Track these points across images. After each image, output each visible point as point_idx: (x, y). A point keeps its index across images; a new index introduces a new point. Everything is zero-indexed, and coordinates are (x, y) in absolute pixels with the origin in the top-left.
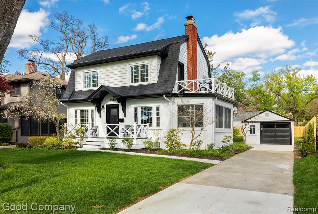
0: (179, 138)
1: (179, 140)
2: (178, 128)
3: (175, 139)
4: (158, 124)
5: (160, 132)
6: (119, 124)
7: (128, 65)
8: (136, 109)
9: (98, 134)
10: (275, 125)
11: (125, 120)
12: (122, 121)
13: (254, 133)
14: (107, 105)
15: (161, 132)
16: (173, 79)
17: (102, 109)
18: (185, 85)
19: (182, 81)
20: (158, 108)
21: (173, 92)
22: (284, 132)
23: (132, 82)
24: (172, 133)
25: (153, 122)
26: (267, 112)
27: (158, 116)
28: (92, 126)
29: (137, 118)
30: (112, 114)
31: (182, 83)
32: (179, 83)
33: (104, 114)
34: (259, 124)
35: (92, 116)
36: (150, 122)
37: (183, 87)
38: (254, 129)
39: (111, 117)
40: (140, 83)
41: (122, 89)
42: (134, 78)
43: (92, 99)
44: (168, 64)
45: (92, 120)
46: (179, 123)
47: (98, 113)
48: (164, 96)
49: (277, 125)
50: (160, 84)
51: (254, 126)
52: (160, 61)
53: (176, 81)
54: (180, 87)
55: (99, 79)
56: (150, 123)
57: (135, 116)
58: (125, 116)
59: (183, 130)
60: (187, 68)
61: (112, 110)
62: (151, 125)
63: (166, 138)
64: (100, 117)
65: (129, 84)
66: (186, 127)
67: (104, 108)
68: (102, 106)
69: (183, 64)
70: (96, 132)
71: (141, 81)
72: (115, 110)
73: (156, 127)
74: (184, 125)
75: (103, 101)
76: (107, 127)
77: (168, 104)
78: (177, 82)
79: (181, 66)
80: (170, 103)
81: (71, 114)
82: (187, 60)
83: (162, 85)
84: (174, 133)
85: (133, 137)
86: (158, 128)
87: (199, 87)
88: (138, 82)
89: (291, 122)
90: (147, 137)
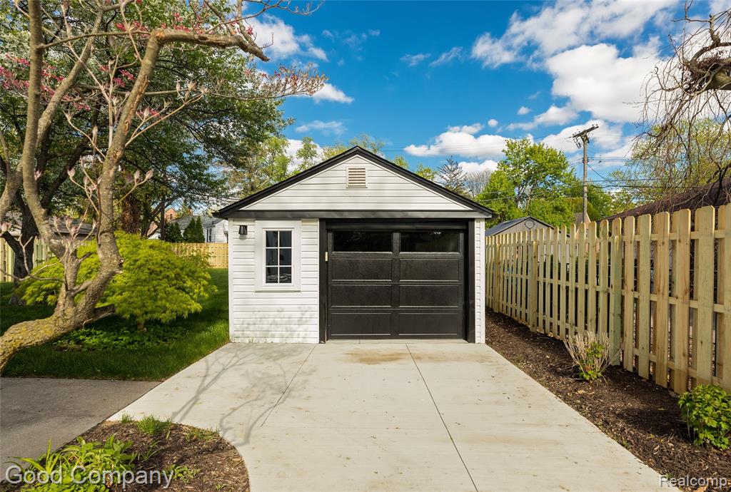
10: (396, 237)
13: (286, 276)
22: (437, 271)
26: (357, 162)
34: (315, 226)
38: (286, 257)
49: (403, 232)
51: (286, 237)
89: (473, 220)
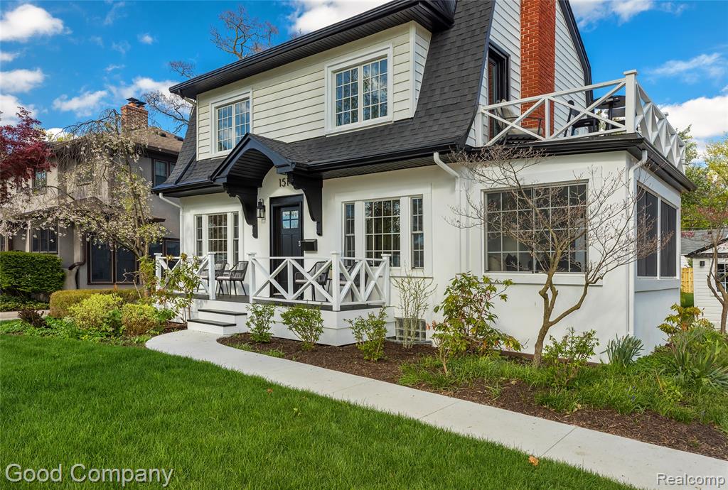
0: (492, 311)
1: (490, 318)
2: (488, 274)
3: (476, 316)
4: (418, 260)
5: (422, 288)
6: (303, 255)
7: (326, 68)
8: (350, 208)
11: (319, 246)
12: (312, 246)
14: (271, 198)
15: (428, 286)
16: (469, 97)
17: (258, 210)
18: (514, 118)
19: (504, 103)
20: (417, 204)
21: (470, 142)
23: (339, 123)
24: (463, 291)
25: (401, 251)
27: (418, 232)
28: (236, 262)
29: (354, 237)
30: (286, 225)
31: (504, 112)
32: (492, 111)
33: (264, 226)
35: (236, 234)
36: (392, 251)
37: (506, 125)
39: (284, 236)
40: (362, 123)
41: (310, 145)
42: (346, 108)
43: (227, 180)
44: (454, 51)
45: (236, 244)
46: (490, 256)
47: (248, 223)
48: (436, 156)
50: (423, 120)
52: (427, 46)
53: (480, 107)
54: (494, 127)
55: (251, 123)
56: (391, 255)
57: (348, 232)
58: (320, 234)
59: (508, 283)
60: (518, 70)
61: (286, 215)
62: (395, 261)
63: (442, 312)
64: (255, 235)
65: (331, 128)
66: (515, 270)
67: (264, 207)
68: (258, 201)
69: (508, 57)
70: (242, 280)
71: (367, 117)
72: (296, 214)
73: (413, 268)
74: (510, 264)
75: (261, 186)
77: (453, 190)
78: (484, 106)
79: (499, 60)
80: (457, 186)
81: (188, 229)
82: (519, 45)
83: (431, 123)
84: (470, 293)
85: (327, 301)
86: (418, 273)
87: (569, 120)
88: (355, 119)
90: (383, 301)
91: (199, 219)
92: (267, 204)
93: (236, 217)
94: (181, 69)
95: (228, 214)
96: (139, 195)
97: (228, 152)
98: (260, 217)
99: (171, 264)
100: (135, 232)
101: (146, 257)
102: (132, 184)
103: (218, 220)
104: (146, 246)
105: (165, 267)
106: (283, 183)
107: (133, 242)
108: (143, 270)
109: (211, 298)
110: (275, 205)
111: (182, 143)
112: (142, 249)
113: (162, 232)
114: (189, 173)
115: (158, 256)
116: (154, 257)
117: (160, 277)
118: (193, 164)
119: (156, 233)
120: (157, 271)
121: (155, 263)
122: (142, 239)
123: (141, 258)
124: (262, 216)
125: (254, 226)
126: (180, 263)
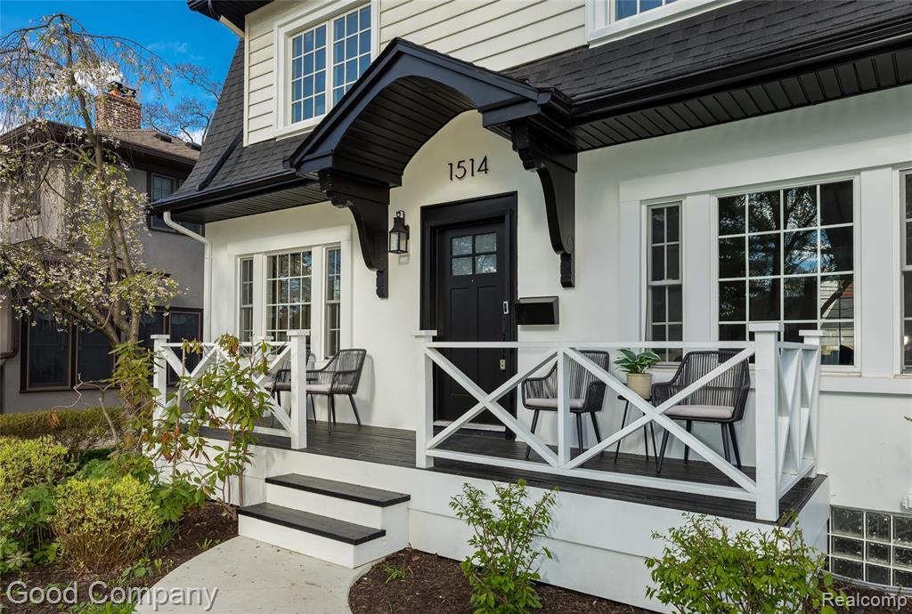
6: (515, 339)
8: (665, 222)
9: (369, 406)
11: (563, 312)
12: (544, 313)
14: (423, 209)
17: (394, 238)
28: (333, 352)
29: (677, 288)
30: (461, 268)
33: (406, 271)
35: (333, 290)
36: (818, 321)
39: (457, 292)
43: (328, 163)
45: (334, 312)
47: (369, 265)
57: (657, 273)
58: (567, 282)
61: (462, 245)
64: (382, 292)
65: (603, 24)
67: (407, 228)
68: (392, 216)
70: (351, 392)
72: (488, 242)
75: (399, 184)
76: (434, 364)
81: (221, 284)
91: (247, 266)
92: (414, 222)
93: (334, 256)
94: (190, 75)
95: (314, 251)
96: (120, 212)
97: (316, 120)
98: (398, 251)
99: (191, 361)
100: (108, 291)
101: (132, 342)
102: (104, 187)
103: (288, 265)
104: (134, 320)
105: (178, 367)
106: (460, 172)
107: (104, 311)
108: (122, 375)
109: (296, 444)
110: (434, 223)
111: (199, 153)
112: (125, 326)
113: (168, 288)
114: (227, 170)
115: (161, 343)
116: (149, 344)
117: (163, 390)
118: (235, 154)
119: (156, 292)
120: (156, 377)
121: (152, 358)
122: (123, 303)
123: (119, 347)
124: (403, 248)
125: (379, 273)
126: (213, 358)
